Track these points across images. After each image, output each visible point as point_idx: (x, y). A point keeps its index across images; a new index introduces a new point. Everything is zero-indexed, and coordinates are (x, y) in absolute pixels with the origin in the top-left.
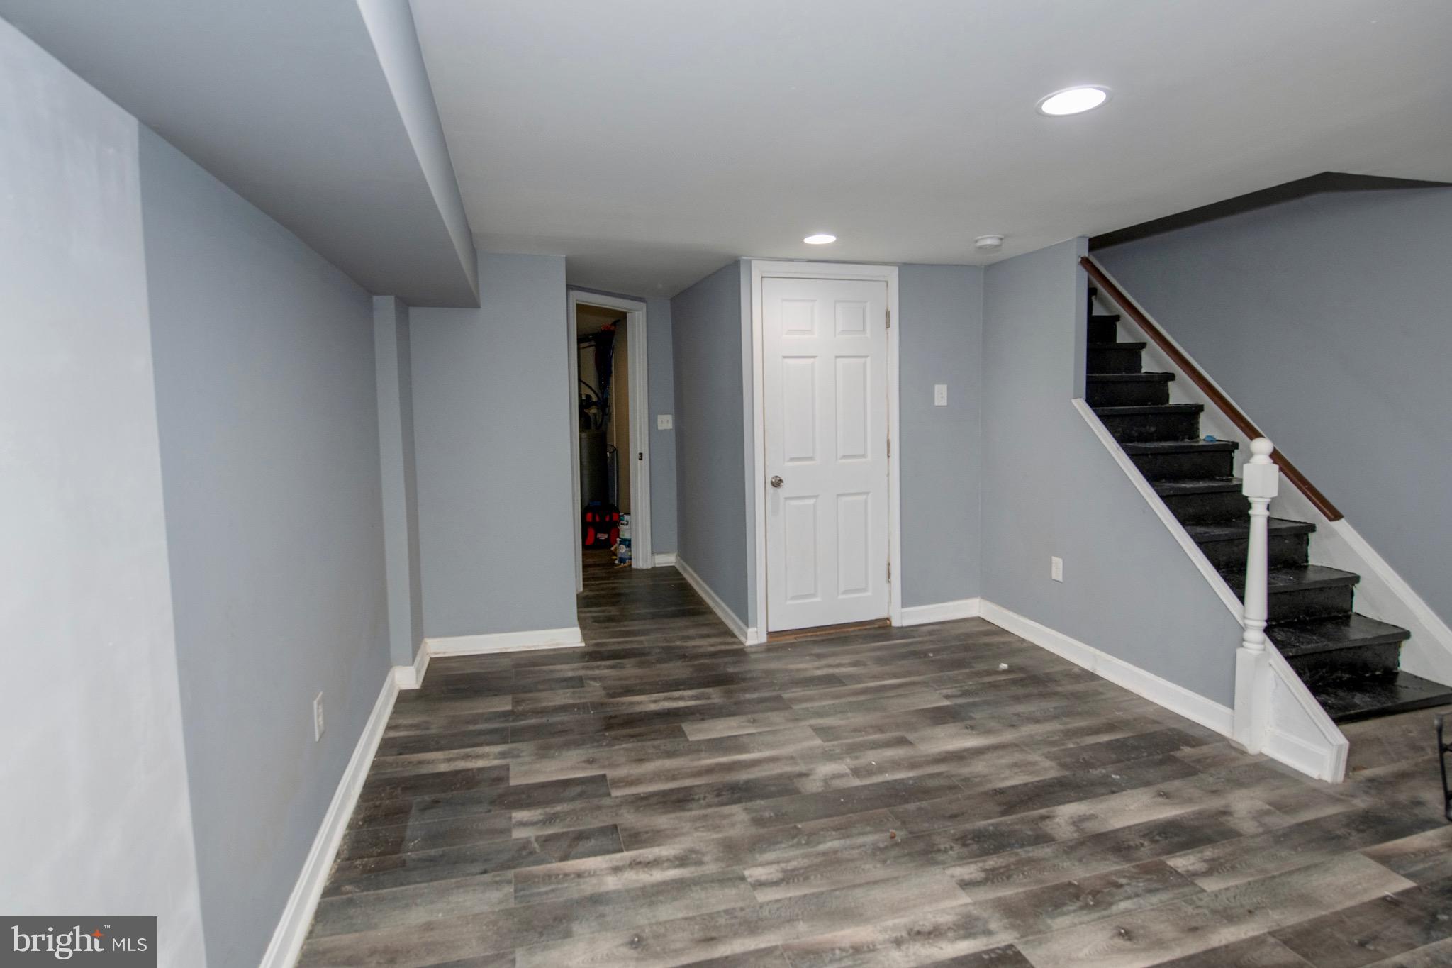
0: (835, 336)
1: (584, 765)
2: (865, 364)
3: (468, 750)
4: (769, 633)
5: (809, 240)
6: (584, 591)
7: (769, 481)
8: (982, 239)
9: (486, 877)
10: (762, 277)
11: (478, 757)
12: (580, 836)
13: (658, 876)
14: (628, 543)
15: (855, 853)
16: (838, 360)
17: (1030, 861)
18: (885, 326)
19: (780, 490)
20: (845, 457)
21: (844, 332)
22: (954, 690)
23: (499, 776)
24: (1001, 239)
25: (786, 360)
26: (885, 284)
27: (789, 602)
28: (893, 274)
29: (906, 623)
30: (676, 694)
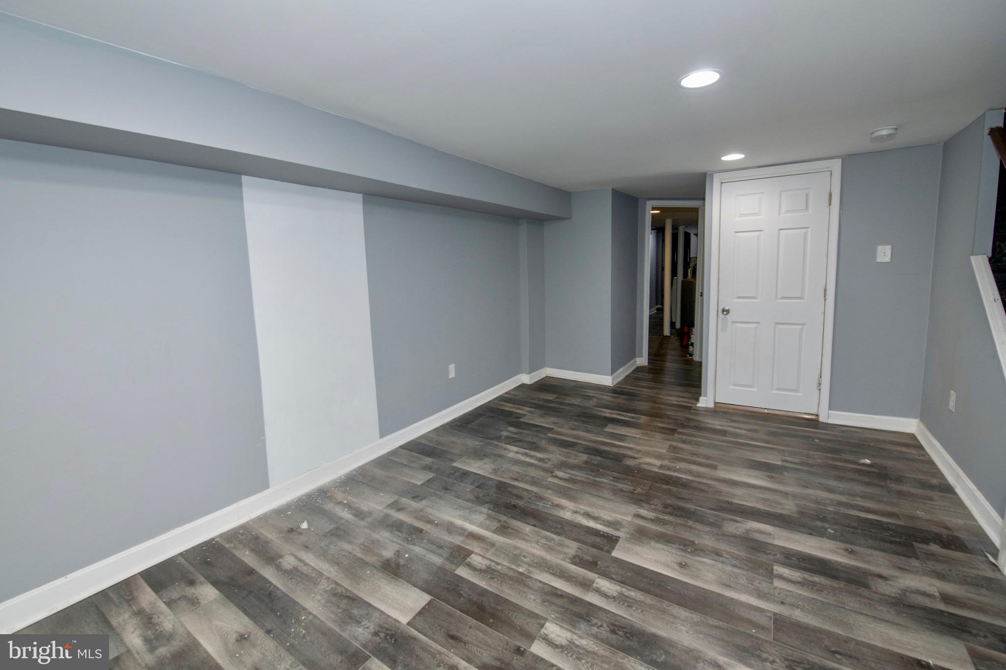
0: (780, 214)
1: (551, 423)
2: (805, 234)
3: (520, 407)
4: (715, 403)
5: (724, 158)
6: (648, 365)
7: (720, 310)
8: (878, 130)
9: (481, 439)
10: (722, 183)
11: (521, 409)
12: (520, 441)
13: (528, 459)
14: (692, 344)
15: (608, 486)
16: (781, 231)
17: (690, 527)
18: (827, 203)
19: (728, 316)
20: (783, 298)
21: (787, 212)
22: (798, 460)
23: (519, 416)
24: (896, 129)
25: (737, 234)
26: (829, 173)
27: (732, 387)
28: (836, 166)
29: (831, 421)
30: (625, 414)
